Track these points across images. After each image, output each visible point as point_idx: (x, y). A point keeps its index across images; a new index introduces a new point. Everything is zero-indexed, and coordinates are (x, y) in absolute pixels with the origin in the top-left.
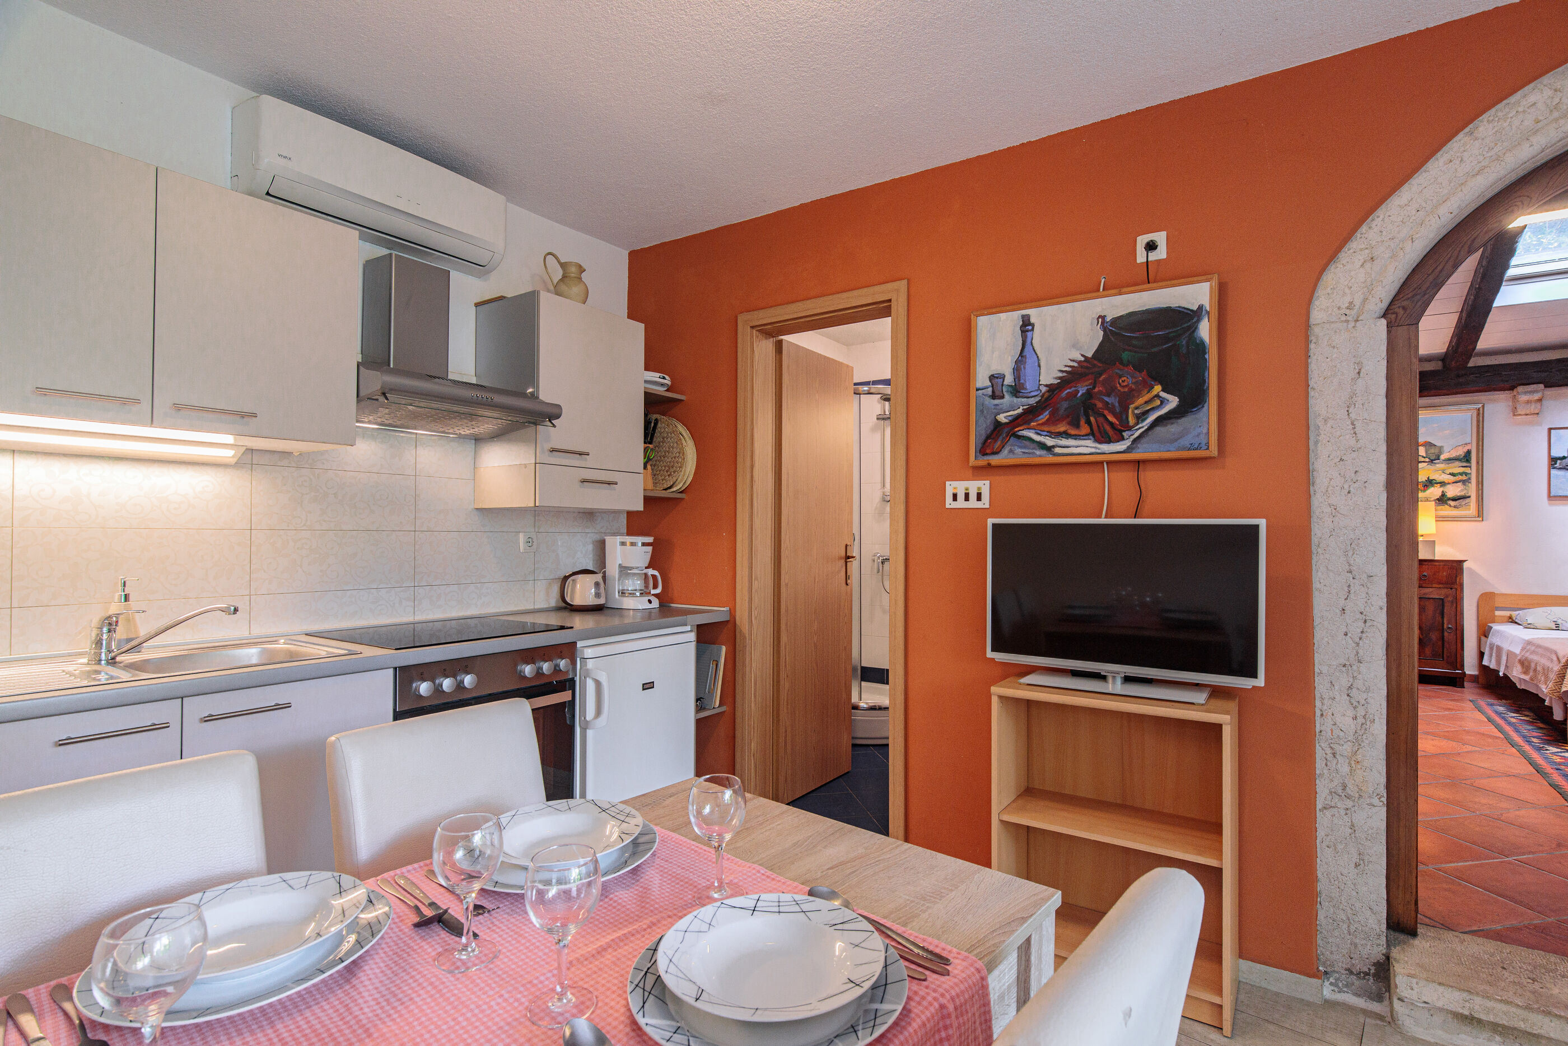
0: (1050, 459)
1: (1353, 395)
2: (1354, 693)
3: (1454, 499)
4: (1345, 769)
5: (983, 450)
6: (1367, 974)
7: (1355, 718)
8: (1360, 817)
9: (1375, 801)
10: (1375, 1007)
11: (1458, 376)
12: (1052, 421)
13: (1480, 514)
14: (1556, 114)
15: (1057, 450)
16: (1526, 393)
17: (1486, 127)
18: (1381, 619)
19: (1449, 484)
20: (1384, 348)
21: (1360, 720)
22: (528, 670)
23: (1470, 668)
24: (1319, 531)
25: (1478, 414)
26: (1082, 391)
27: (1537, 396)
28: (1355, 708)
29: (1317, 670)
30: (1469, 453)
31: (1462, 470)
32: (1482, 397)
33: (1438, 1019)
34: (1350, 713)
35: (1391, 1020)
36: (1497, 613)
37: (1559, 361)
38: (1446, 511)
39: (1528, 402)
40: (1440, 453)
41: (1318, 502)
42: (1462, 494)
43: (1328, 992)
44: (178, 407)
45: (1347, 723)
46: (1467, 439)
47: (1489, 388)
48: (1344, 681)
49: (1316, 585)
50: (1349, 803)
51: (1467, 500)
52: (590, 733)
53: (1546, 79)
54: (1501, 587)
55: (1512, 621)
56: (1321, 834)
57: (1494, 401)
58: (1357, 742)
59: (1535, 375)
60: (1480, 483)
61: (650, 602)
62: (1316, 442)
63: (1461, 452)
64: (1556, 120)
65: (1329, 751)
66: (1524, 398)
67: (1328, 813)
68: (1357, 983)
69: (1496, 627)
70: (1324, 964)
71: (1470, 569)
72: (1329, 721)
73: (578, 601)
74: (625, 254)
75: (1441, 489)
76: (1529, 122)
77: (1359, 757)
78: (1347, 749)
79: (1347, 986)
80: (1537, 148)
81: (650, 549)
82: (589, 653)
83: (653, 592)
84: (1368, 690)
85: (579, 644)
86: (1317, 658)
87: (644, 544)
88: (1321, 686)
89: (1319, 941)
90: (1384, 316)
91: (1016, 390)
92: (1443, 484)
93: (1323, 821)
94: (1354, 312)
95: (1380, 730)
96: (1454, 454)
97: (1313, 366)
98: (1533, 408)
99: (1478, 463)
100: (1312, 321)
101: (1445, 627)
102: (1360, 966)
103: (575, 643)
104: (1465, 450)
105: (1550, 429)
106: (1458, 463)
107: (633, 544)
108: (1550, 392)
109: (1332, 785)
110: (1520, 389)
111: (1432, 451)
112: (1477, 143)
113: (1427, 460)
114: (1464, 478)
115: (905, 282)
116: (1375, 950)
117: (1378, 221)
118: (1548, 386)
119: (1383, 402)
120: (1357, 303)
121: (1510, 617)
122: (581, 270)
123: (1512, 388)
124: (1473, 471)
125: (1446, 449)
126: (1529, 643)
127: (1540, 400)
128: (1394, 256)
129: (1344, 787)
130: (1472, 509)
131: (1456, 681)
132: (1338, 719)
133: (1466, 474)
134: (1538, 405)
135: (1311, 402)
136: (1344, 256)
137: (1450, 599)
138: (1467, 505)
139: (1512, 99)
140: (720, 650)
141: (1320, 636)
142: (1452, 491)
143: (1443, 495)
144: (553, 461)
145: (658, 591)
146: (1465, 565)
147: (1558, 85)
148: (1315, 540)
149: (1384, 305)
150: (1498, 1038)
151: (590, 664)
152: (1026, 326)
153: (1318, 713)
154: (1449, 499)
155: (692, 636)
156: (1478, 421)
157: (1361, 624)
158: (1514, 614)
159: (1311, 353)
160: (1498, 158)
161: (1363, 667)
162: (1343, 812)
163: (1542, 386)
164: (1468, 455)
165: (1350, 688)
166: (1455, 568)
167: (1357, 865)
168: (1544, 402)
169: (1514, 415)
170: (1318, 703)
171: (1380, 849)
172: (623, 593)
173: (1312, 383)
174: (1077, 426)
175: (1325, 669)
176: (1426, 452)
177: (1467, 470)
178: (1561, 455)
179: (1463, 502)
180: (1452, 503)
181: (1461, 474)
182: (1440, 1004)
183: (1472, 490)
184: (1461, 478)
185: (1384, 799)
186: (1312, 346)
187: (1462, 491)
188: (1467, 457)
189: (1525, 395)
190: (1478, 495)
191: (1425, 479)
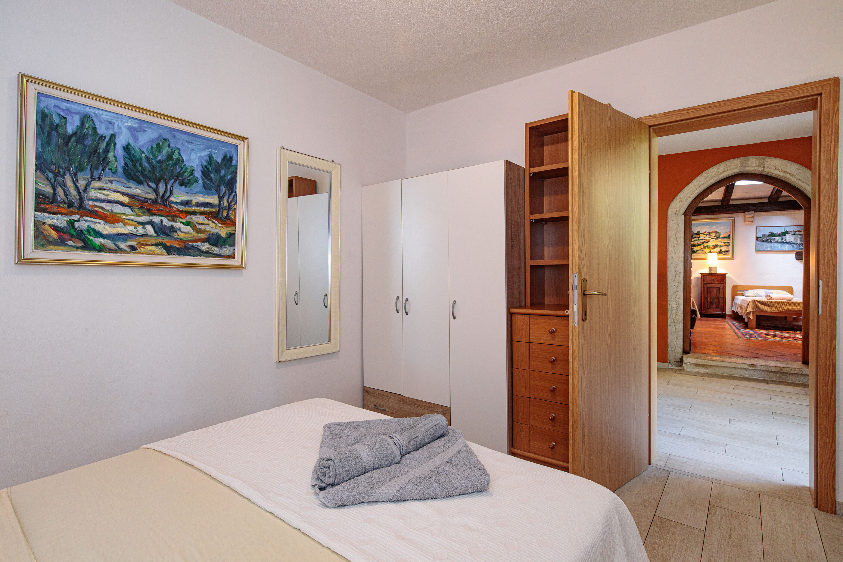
1: (677, 232)
2: (676, 299)
3: (724, 252)
4: (674, 316)
6: (678, 361)
7: (676, 305)
8: (677, 327)
9: (680, 323)
10: (680, 368)
11: (726, 208)
13: (733, 257)
14: (718, 174)
16: (748, 214)
17: (705, 174)
18: (682, 282)
19: (723, 246)
20: (683, 221)
21: (677, 305)
23: (728, 312)
24: (669, 262)
25: (733, 221)
27: (752, 216)
28: (676, 302)
29: (668, 294)
30: (729, 235)
31: (727, 241)
32: (734, 215)
33: (692, 366)
34: (675, 303)
35: (683, 369)
36: (738, 292)
37: (759, 203)
38: (722, 256)
39: (749, 217)
40: (720, 235)
41: (669, 256)
42: (727, 250)
43: (670, 367)
45: (675, 306)
46: (729, 230)
47: (736, 212)
48: (674, 296)
49: (668, 275)
50: (675, 324)
51: (729, 252)
53: (716, 166)
54: (740, 283)
55: (743, 295)
56: (669, 331)
57: (738, 216)
58: (677, 309)
59: (751, 208)
60: (733, 246)
62: (669, 242)
63: (727, 235)
64: (718, 175)
65: (671, 313)
66: (747, 216)
67: (670, 327)
68: (676, 364)
69: (737, 297)
70: (669, 361)
71: (729, 277)
72: (671, 306)
75: (720, 248)
76: (713, 175)
77: (677, 313)
78: (674, 311)
79: (674, 365)
80: (714, 180)
84: (679, 298)
86: (669, 291)
88: (669, 298)
89: (668, 356)
90: (684, 214)
92: (721, 246)
93: (669, 328)
94: (677, 213)
95: (682, 307)
96: (725, 236)
97: (668, 225)
98: (751, 219)
99: (732, 239)
100: (668, 214)
101: (720, 297)
102: (677, 360)
104: (728, 234)
105: (756, 227)
106: (726, 239)
108: (756, 214)
109: (671, 320)
110: (746, 213)
111: (717, 234)
112: (703, 178)
113: (715, 237)
114: (728, 244)
116: (680, 355)
117: (682, 193)
118: (756, 211)
119: (683, 233)
120: (678, 211)
121: (742, 294)
123: (744, 212)
124: (731, 242)
125: (722, 234)
126: (743, 300)
127: (753, 217)
128: (686, 201)
129: (674, 320)
130: (730, 256)
131: (723, 316)
132: (673, 305)
133: (728, 243)
134: (752, 219)
135: (668, 233)
136: (675, 200)
137: (722, 287)
138: (729, 254)
139: (710, 169)
141: (669, 286)
142: (724, 249)
143: (721, 250)
146: (727, 275)
147: (718, 167)
148: (668, 265)
149: (684, 212)
150: (703, 368)
153: (668, 304)
154: (723, 252)
156: (733, 224)
157: (678, 283)
158: (743, 292)
159: (668, 221)
160: (707, 182)
161: (678, 293)
162: (673, 326)
163: (753, 212)
164: (729, 236)
165: (675, 298)
166: (724, 276)
167: (676, 337)
168: (755, 217)
169: (745, 222)
170: (668, 302)
171: (681, 333)
173: (668, 228)
175: (670, 294)
176: (715, 235)
177: (729, 241)
178: (760, 236)
179: (728, 253)
180: (724, 253)
181: (727, 243)
182: (692, 362)
183: (730, 248)
184: (727, 244)
185: (682, 322)
186: (668, 220)
187: (727, 249)
188: (729, 237)
189: (749, 214)
190: (732, 251)
191: (714, 244)
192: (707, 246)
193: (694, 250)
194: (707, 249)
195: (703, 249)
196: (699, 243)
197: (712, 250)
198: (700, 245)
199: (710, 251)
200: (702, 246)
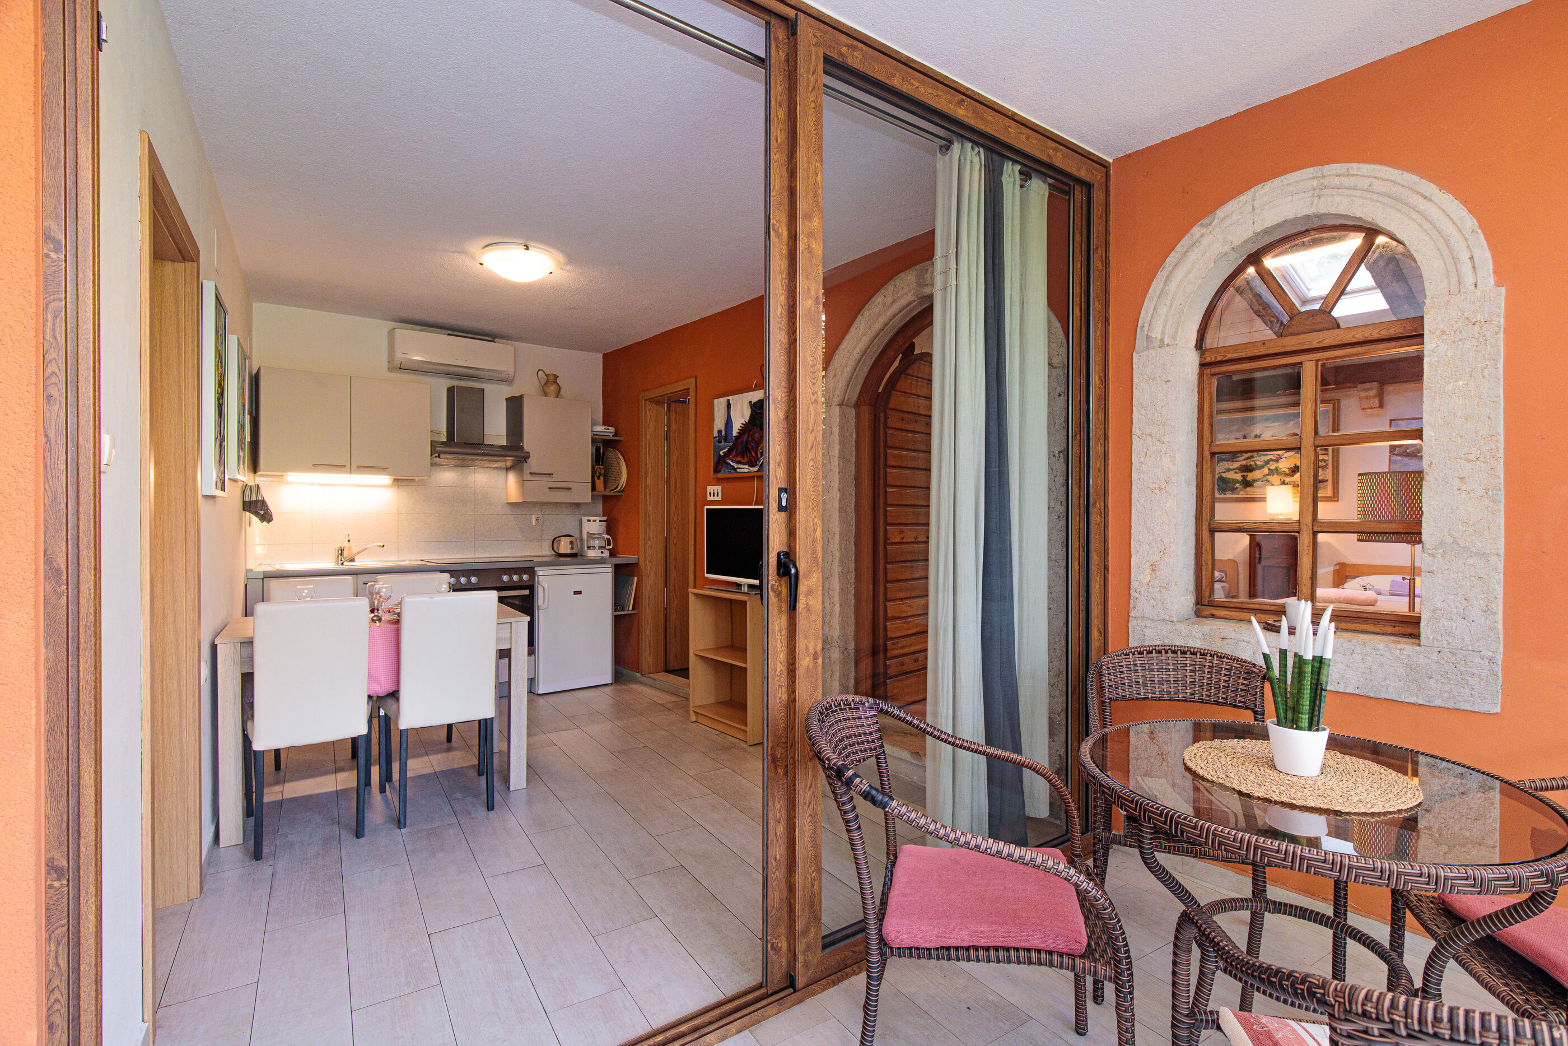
0: (735, 475)
5: (716, 470)
12: (736, 456)
13: (1337, 494)
15: (738, 470)
22: (505, 578)
25: (1334, 410)
26: (745, 439)
27: (1375, 393)
32: (1338, 394)
39: (1367, 398)
42: (1322, 478)
44: (359, 467)
47: (1345, 386)
51: (1325, 484)
52: (540, 611)
54: (1352, 558)
57: (1348, 396)
59: (1372, 374)
60: (1335, 468)
61: (602, 552)
66: (1362, 394)
71: (1327, 544)
73: (562, 551)
74: (601, 356)
81: (604, 524)
82: (540, 573)
83: (608, 547)
85: (536, 569)
87: (600, 521)
91: (726, 439)
98: (1376, 402)
99: (1334, 451)
103: (533, 568)
105: (1391, 420)
107: (594, 521)
110: (1363, 386)
112: (864, 320)
115: (694, 379)
117: (837, 356)
122: (556, 377)
124: (1330, 458)
127: (1378, 396)
130: (1329, 492)
133: (1324, 461)
134: (1377, 400)
138: (1325, 487)
140: (633, 580)
144: (531, 478)
145: (611, 547)
151: (541, 579)
152: (729, 405)
155: (610, 570)
156: (1334, 415)
163: (1379, 384)
168: (1383, 397)
169: (1360, 409)
172: (589, 548)
174: (743, 458)
177: (1326, 457)
183: (1329, 474)
190: (1333, 480)
191: (1292, 466)
192: (1277, 469)
193: (1248, 479)
194: (1275, 476)
195: (1269, 477)
196: (1258, 463)
197: (1287, 480)
198: (1262, 467)
199: (1284, 482)
200: (1265, 471)
